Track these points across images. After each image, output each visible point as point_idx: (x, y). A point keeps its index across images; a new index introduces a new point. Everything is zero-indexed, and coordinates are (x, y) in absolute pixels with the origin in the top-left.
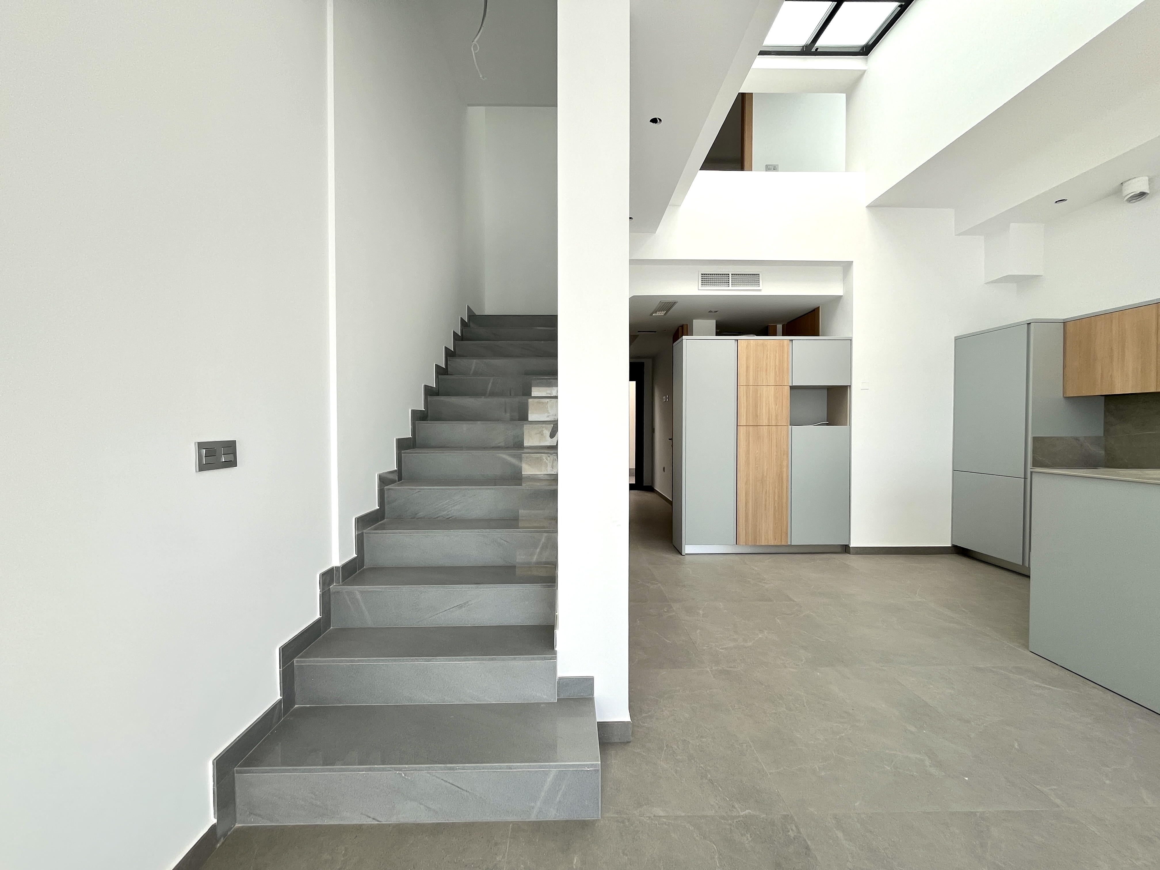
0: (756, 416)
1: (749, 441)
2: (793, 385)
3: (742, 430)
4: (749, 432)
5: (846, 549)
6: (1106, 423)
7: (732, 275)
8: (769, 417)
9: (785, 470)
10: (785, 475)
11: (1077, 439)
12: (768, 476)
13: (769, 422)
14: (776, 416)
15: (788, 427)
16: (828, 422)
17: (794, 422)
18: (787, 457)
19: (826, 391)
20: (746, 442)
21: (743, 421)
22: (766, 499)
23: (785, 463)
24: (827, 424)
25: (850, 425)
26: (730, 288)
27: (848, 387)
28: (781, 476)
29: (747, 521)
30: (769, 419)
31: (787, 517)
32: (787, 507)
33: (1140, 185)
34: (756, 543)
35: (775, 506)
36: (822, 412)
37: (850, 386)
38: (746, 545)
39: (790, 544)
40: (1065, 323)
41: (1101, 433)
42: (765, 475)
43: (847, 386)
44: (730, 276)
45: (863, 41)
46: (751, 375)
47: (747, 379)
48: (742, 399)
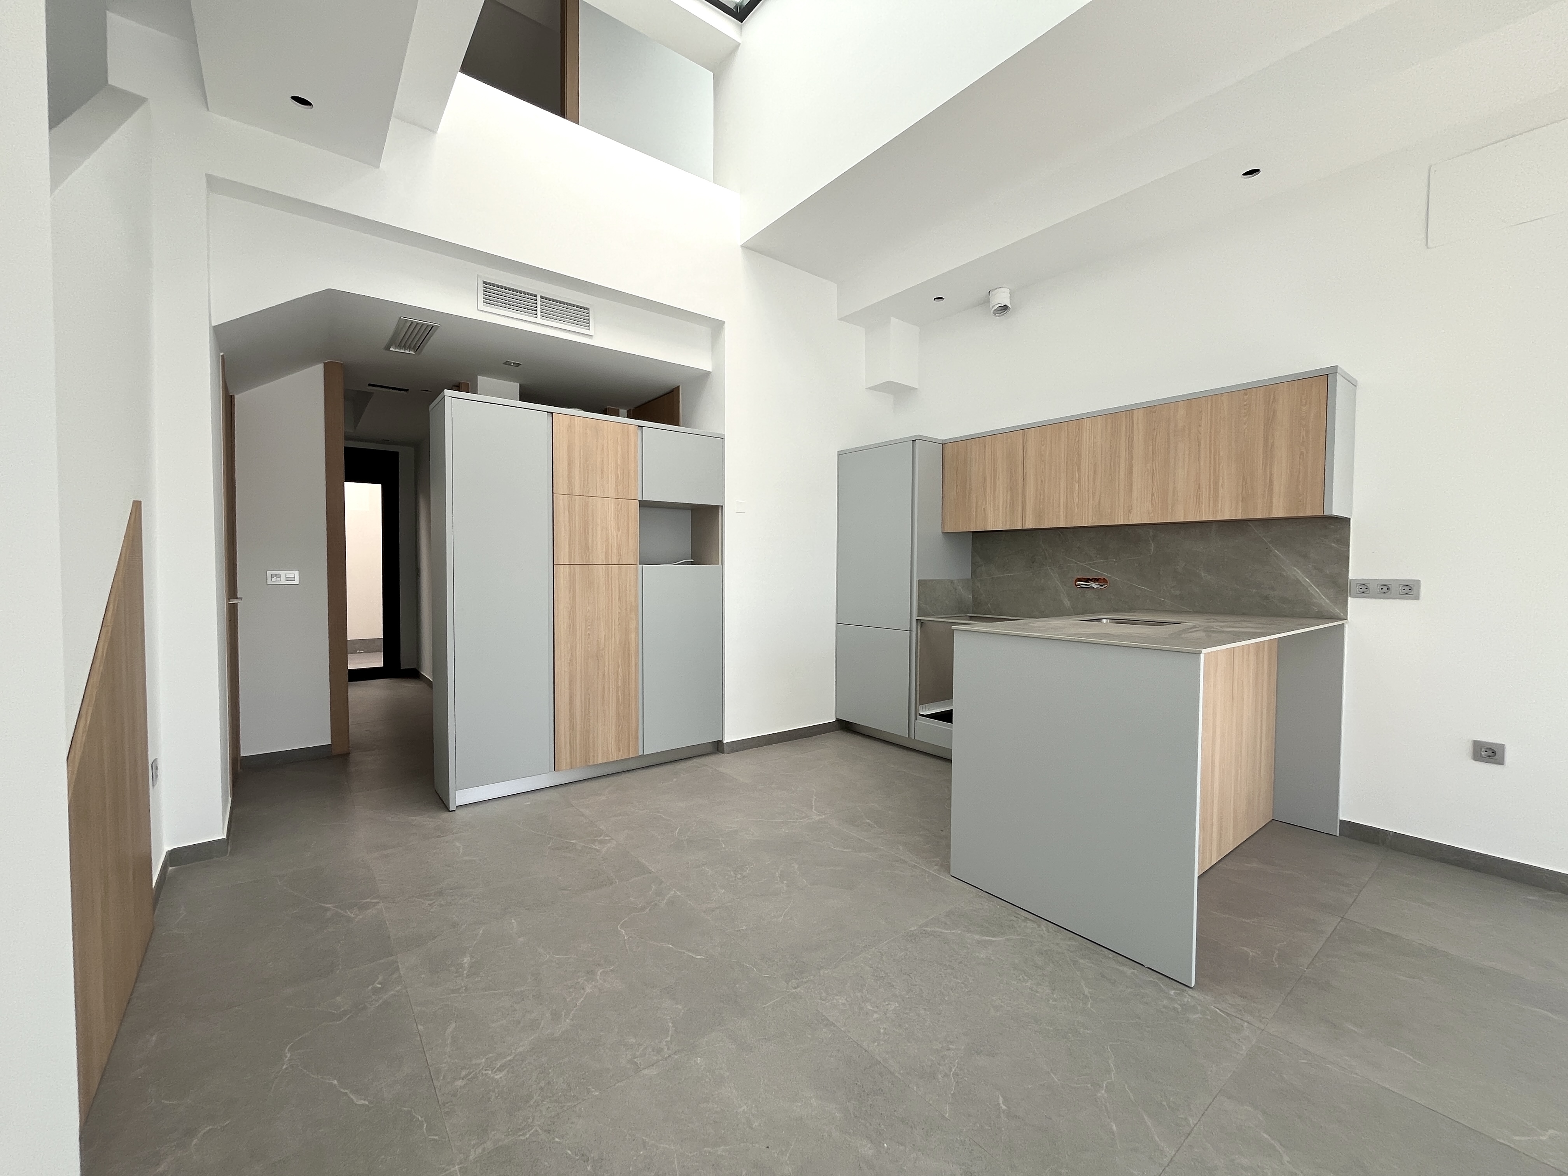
0: (586, 548)
1: (574, 591)
2: (644, 499)
3: (563, 572)
4: (574, 574)
5: (718, 747)
6: (973, 564)
7: (542, 297)
8: (607, 549)
9: (633, 636)
10: (633, 645)
11: (952, 582)
12: (607, 649)
13: (607, 557)
14: (619, 547)
15: (637, 569)
16: (692, 560)
17: (645, 561)
18: (637, 615)
19: (689, 513)
20: (570, 593)
21: (563, 556)
22: (604, 687)
23: (632, 626)
24: (692, 563)
25: (722, 565)
26: (539, 320)
27: (720, 509)
28: (627, 646)
29: (572, 728)
30: (607, 553)
31: (637, 712)
32: (636, 696)
33: (1002, 297)
34: (589, 762)
35: (619, 697)
36: (686, 547)
37: (722, 506)
38: (571, 768)
39: (642, 754)
40: (944, 444)
41: (968, 575)
42: (602, 646)
43: (719, 506)
44: (539, 298)
46: (577, 478)
47: (570, 484)
48: (562, 518)
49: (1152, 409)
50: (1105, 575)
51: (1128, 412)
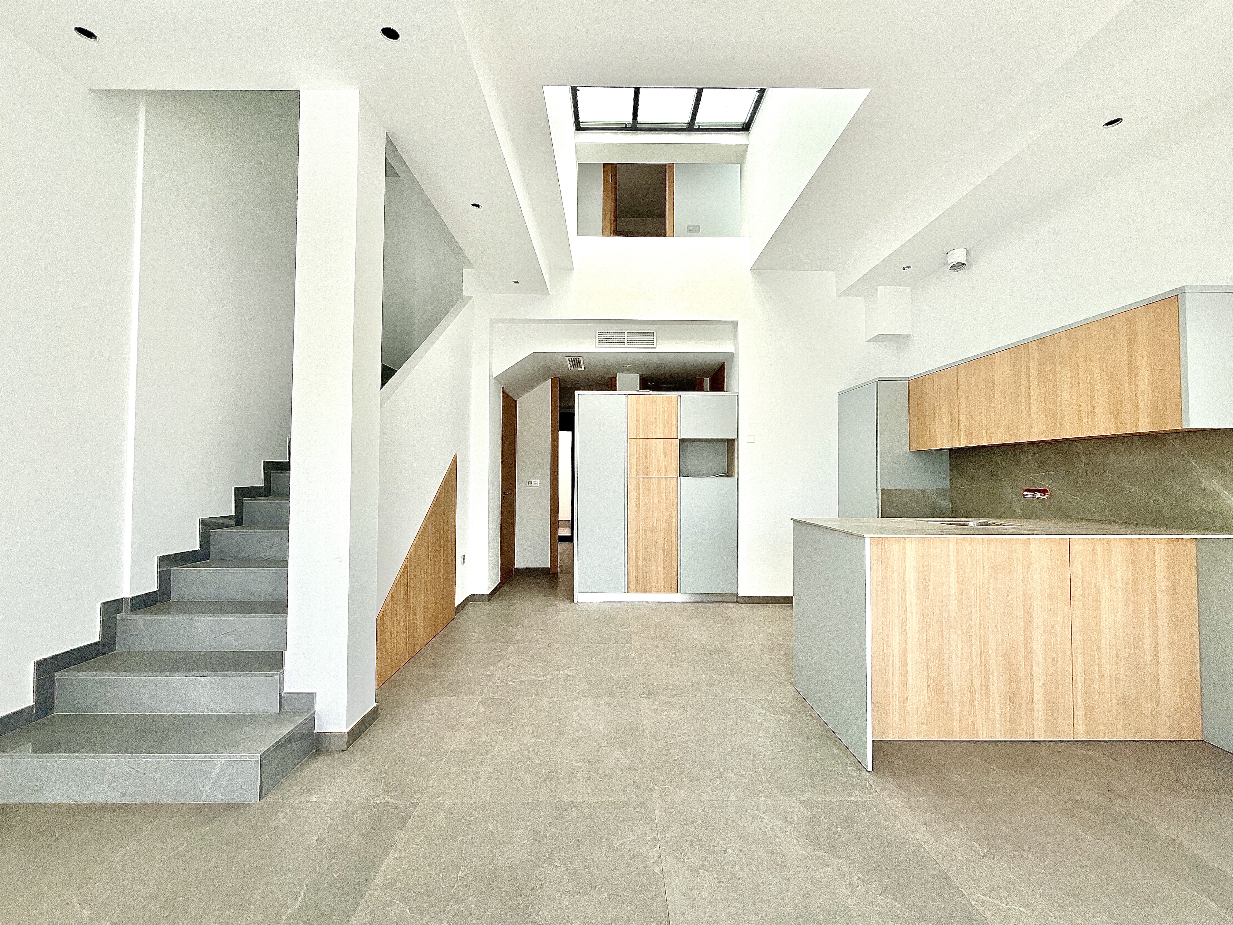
0: (646, 468)
1: (640, 492)
3: (633, 481)
4: (639, 483)
5: (735, 598)
6: (951, 476)
7: (627, 332)
8: (658, 469)
9: (674, 520)
10: (674, 526)
11: (923, 491)
12: (658, 526)
13: (658, 475)
14: (665, 469)
16: (722, 475)
17: (684, 474)
18: (678, 507)
19: (726, 443)
20: (637, 493)
21: (633, 473)
22: (656, 549)
23: (675, 514)
24: (725, 476)
25: (738, 477)
26: (626, 346)
27: (736, 441)
28: (671, 526)
29: (638, 569)
30: (658, 472)
31: (677, 566)
33: (958, 256)
34: (647, 591)
35: (666, 556)
36: (723, 466)
37: (738, 439)
38: (637, 593)
39: (681, 592)
40: (909, 381)
41: (947, 485)
42: (655, 524)
43: (736, 439)
44: (626, 333)
45: (742, 118)
46: (641, 430)
47: (637, 433)
48: (633, 452)
49: (1041, 340)
50: (1046, 486)
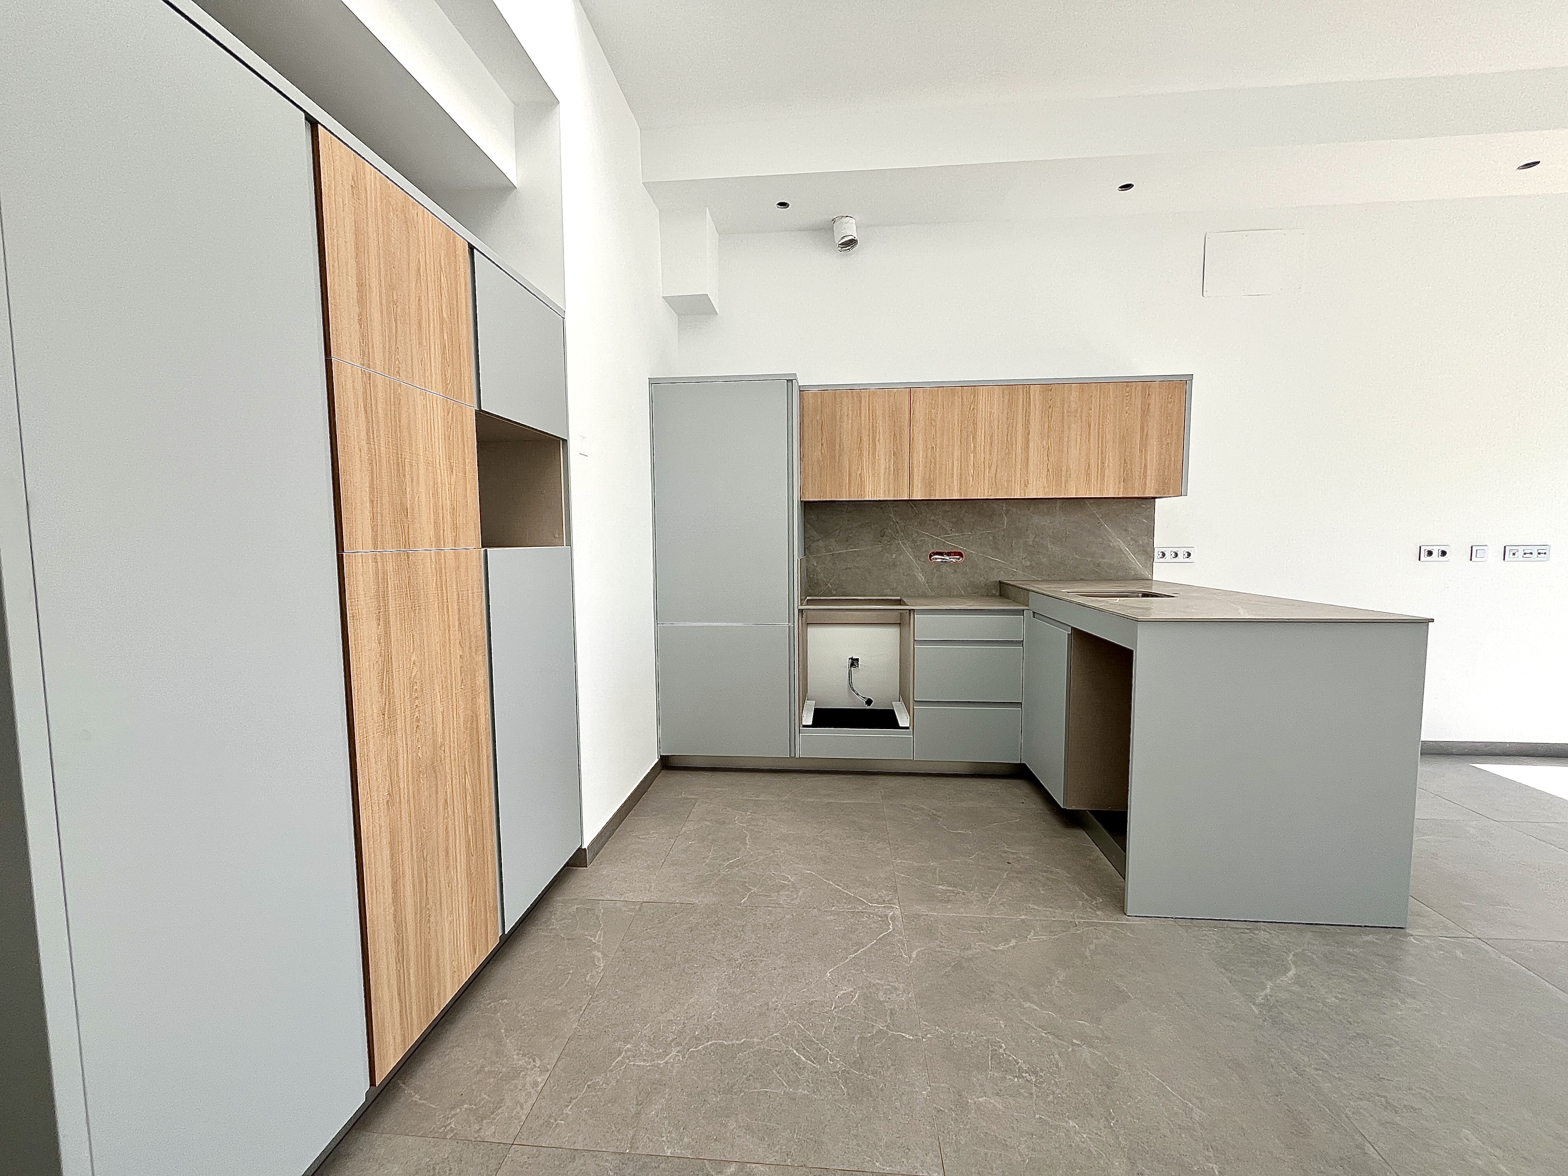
2: (482, 411)
15: (479, 555)
22: (447, 829)
25: (569, 547)
27: (562, 442)
33: (850, 229)
35: (469, 838)
37: (566, 440)
40: (801, 392)
43: (560, 438)
50: (960, 548)
51: (1026, 386)
